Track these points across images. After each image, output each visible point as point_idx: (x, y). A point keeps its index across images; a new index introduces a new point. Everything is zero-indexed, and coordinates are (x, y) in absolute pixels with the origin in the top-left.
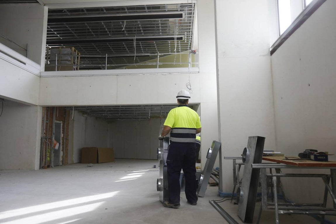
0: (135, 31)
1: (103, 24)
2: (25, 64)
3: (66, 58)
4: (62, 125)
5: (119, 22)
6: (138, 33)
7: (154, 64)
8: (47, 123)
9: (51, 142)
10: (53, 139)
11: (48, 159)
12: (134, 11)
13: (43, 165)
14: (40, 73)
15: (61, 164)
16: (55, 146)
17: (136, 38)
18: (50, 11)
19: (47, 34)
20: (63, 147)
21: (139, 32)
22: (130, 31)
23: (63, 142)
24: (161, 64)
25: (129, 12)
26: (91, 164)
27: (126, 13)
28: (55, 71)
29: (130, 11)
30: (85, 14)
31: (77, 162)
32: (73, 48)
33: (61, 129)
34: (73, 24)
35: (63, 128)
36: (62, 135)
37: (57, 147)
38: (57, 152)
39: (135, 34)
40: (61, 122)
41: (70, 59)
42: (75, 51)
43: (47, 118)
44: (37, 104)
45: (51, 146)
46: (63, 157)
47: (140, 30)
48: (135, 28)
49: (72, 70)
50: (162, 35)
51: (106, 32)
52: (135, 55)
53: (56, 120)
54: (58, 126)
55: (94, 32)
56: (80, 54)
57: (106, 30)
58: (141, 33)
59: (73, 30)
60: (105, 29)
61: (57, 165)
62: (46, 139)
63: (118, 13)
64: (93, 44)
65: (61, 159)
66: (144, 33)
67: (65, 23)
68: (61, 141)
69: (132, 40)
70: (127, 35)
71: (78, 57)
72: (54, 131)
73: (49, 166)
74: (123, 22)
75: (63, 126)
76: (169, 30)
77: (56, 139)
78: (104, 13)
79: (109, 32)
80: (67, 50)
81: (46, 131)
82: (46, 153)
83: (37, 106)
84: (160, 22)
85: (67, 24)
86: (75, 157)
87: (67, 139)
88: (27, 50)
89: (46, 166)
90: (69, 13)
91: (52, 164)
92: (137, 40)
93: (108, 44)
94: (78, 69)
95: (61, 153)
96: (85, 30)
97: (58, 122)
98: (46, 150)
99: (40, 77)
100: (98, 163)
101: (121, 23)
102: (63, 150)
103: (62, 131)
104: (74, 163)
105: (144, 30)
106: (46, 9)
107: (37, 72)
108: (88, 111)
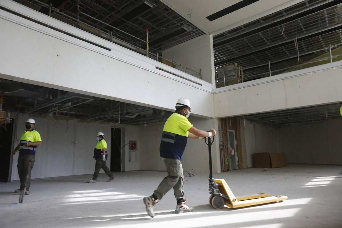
0: (295, 32)
1: (261, 34)
2: (201, 85)
3: (231, 74)
4: (234, 133)
5: (277, 28)
6: (298, 33)
7: (326, 59)
8: (222, 133)
9: (228, 149)
10: (229, 146)
11: (227, 163)
12: (293, 11)
13: (223, 169)
14: (213, 90)
15: (238, 168)
16: (231, 153)
17: (296, 38)
18: (214, 38)
19: (214, 57)
20: (237, 153)
21: (300, 31)
22: (289, 33)
23: (237, 149)
24: (336, 57)
25: (287, 15)
26: (266, 169)
27: (284, 16)
28: (224, 86)
29: (289, 12)
30: (244, 31)
31: (251, 167)
32: (236, 64)
33: (234, 137)
34: (233, 43)
35: (236, 136)
36: (235, 142)
37: (233, 153)
38: (233, 157)
39: (295, 34)
40: (234, 131)
41: (234, 74)
42: (238, 66)
43: (222, 128)
44: (214, 117)
45: (228, 152)
46: (238, 162)
47: (302, 29)
48: (295, 28)
49: (237, 83)
50: (330, 26)
51: (265, 41)
52: (298, 55)
53: (230, 129)
54: (231, 134)
55: (252, 45)
56: (242, 68)
57: (265, 39)
58: (303, 32)
59: (233, 48)
60: (263, 39)
61: (234, 169)
62: (223, 146)
63: (275, 19)
64: (252, 56)
65: (237, 164)
66: (306, 31)
67: (226, 44)
68: (235, 148)
69: (293, 42)
70: (286, 38)
71: (241, 71)
72: (229, 140)
73: (228, 170)
74: (281, 27)
75: (236, 134)
76: (339, 17)
77: (231, 146)
78: (262, 24)
79: (267, 40)
80: (231, 67)
81: (223, 139)
82: (224, 158)
83: (213, 118)
84: (326, 12)
85: (229, 45)
86: (248, 162)
87: (240, 146)
88: (201, 74)
89: (226, 170)
90: (229, 35)
91: (231, 169)
92: (298, 40)
93: (267, 53)
94: (243, 81)
95: (237, 159)
96: (244, 45)
97: (231, 131)
98: (224, 156)
99: (213, 93)
100: (271, 167)
101: (279, 28)
102: (238, 156)
103: (235, 139)
104: (249, 167)
105: (305, 28)
106: (211, 37)
107: (210, 90)
108: (256, 119)
